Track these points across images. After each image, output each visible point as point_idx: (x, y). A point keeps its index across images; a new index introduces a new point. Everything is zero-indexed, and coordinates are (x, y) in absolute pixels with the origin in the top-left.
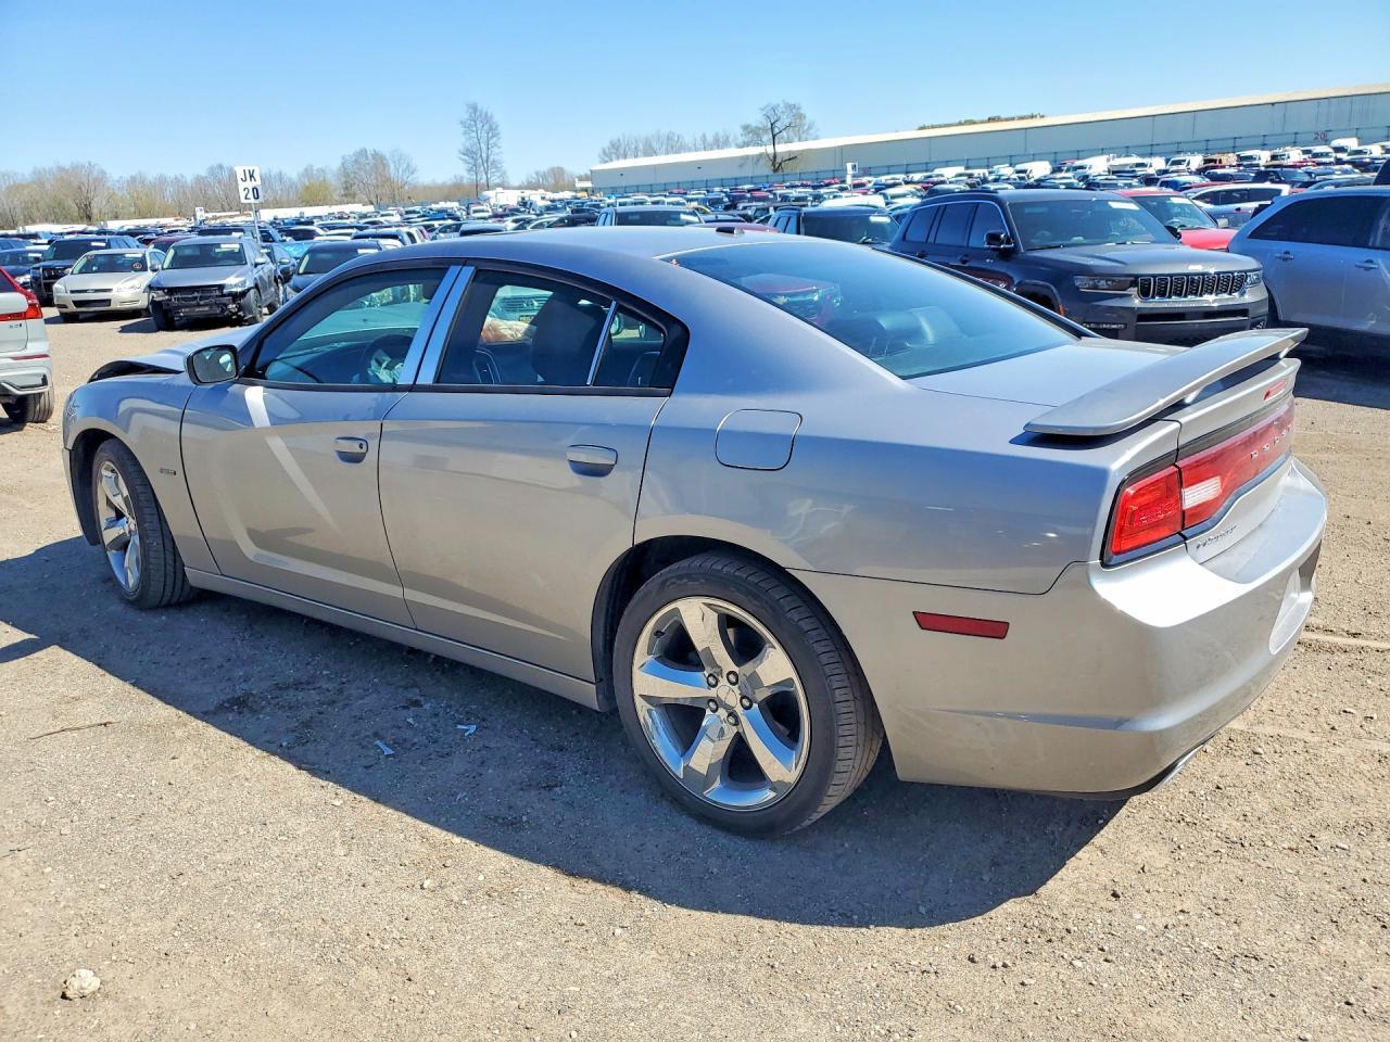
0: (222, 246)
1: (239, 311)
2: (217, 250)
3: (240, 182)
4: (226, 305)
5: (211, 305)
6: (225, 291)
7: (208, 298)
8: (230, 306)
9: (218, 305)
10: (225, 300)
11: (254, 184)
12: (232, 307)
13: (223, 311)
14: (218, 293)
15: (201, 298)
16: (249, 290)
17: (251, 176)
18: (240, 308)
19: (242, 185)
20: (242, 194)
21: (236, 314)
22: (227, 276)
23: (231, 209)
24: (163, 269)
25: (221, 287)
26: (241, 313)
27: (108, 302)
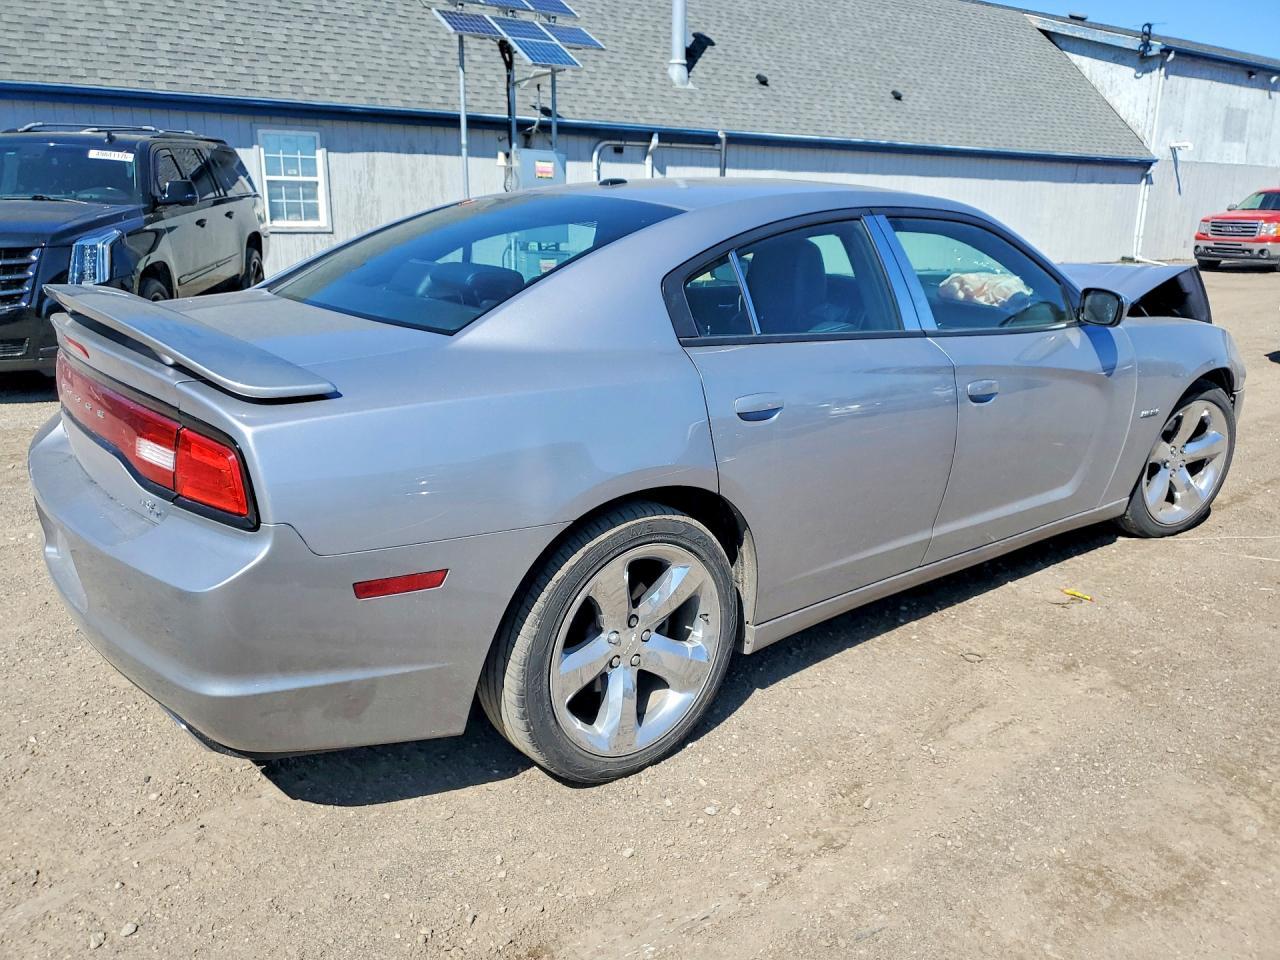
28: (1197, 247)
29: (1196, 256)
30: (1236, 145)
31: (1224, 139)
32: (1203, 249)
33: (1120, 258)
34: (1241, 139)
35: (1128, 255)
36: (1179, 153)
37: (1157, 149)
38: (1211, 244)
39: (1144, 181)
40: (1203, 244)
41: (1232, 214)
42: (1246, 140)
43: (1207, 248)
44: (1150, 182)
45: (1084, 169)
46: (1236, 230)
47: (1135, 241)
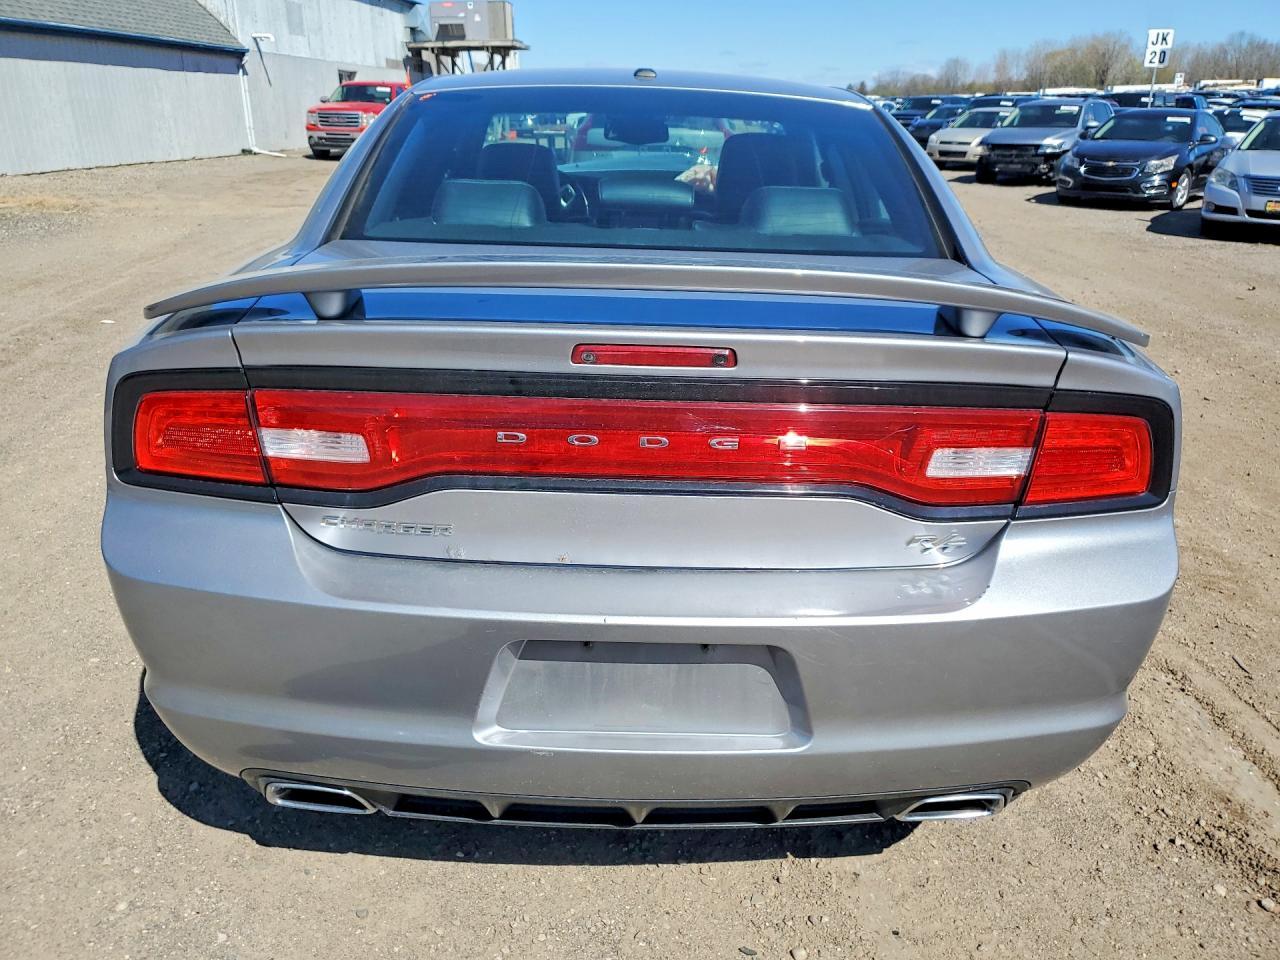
0: (1062, 108)
1: (1049, 171)
2: (1057, 112)
3: (1150, 45)
4: (1037, 165)
5: (1023, 163)
6: (1040, 151)
7: (1022, 156)
8: (1042, 166)
9: (1030, 164)
10: (1036, 160)
11: (1164, 47)
12: (1043, 167)
13: (1033, 170)
14: (1033, 152)
15: (1017, 156)
16: (1065, 152)
17: (1164, 39)
18: (1051, 169)
19: (1151, 48)
20: (1148, 57)
21: (1045, 174)
22: (1045, 137)
23: (1237, 78)
24: (1002, 126)
25: (1038, 147)
26: (1051, 174)
27: (964, 154)
28: (310, 138)
29: (311, 146)
30: (300, 38)
31: (290, 33)
32: (317, 140)
33: (239, 151)
34: (302, 33)
35: (246, 147)
36: (261, 43)
37: (244, 41)
38: (323, 135)
39: (241, 71)
40: (316, 134)
41: (327, 105)
42: (306, 34)
43: (320, 138)
44: (245, 73)
45: (189, 56)
46: (341, 120)
47: (248, 131)
